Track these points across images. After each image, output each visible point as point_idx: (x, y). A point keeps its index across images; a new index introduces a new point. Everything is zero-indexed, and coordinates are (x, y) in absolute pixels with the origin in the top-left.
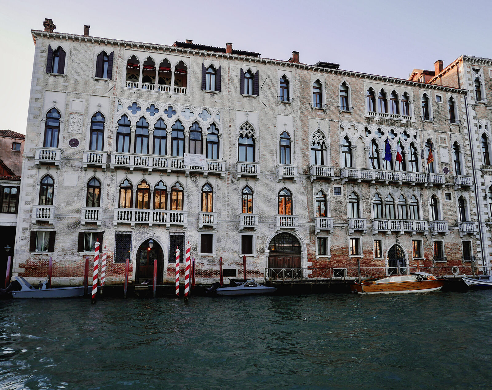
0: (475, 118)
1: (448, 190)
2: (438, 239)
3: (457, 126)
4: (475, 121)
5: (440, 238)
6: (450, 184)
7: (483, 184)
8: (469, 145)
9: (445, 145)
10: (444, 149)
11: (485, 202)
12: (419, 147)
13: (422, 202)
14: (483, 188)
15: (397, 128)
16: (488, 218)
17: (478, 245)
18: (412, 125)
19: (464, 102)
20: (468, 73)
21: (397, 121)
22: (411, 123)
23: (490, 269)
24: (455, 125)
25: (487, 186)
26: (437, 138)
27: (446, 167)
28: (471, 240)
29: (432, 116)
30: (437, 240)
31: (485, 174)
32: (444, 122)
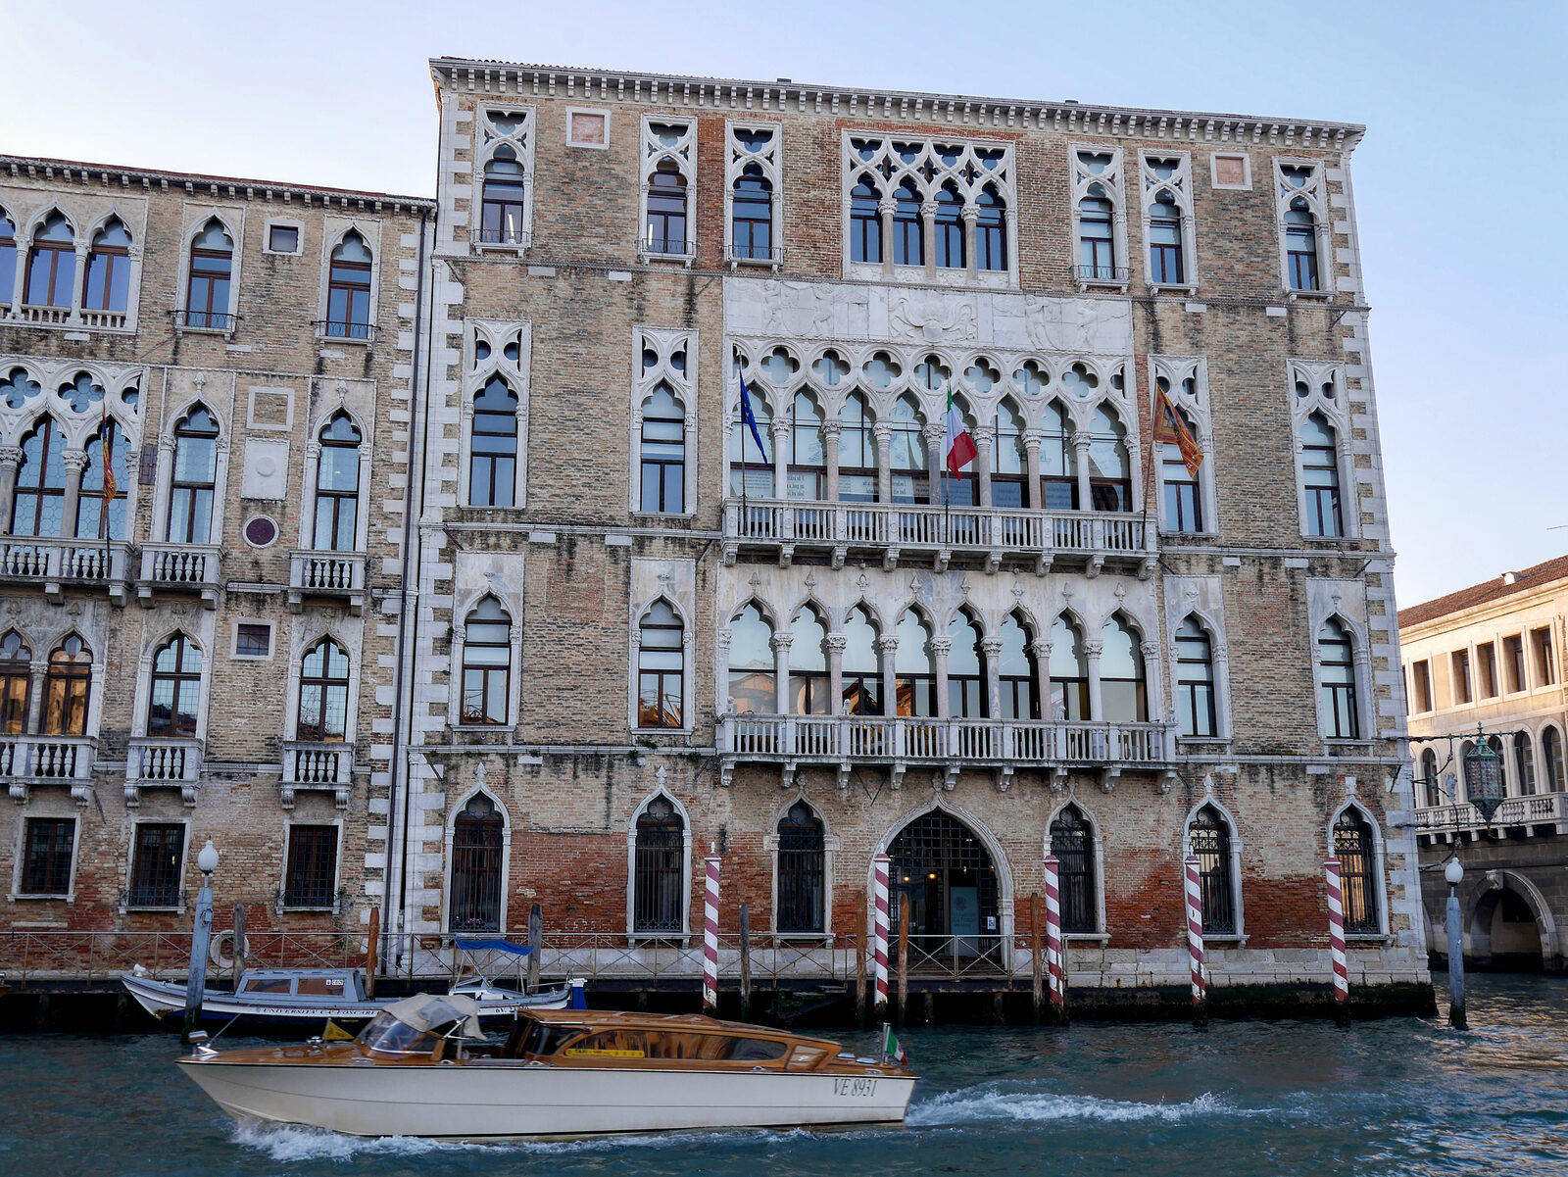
0: (457, 312)
1: (259, 610)
2: (161, 813)
3: (359, 349)
4: (456, 327)
5: (171, 813)
6: (267, 589)
7: (444, 586)
8: (409, 427)
9: (280, 427)
10: (268, 445)
11: (440, 663)
12: (139, 436)
13: (110, 664)
14: (445, 601)
15: (40, 360)
16: (442, 728)
17: (371, 842)
18: (116, 349)
19: (418, 251)
20: (459, 131)
21: (47, 331)
22: (114, 341)
23: (417, 944)
24: (348, 344)
25: (467, 594)
26: (241, 398)
27: (264, 516)
28: (339, 822)
29: (232, 309)
30: (156, 819)
31: (466, 547)
32: (294, 332)
